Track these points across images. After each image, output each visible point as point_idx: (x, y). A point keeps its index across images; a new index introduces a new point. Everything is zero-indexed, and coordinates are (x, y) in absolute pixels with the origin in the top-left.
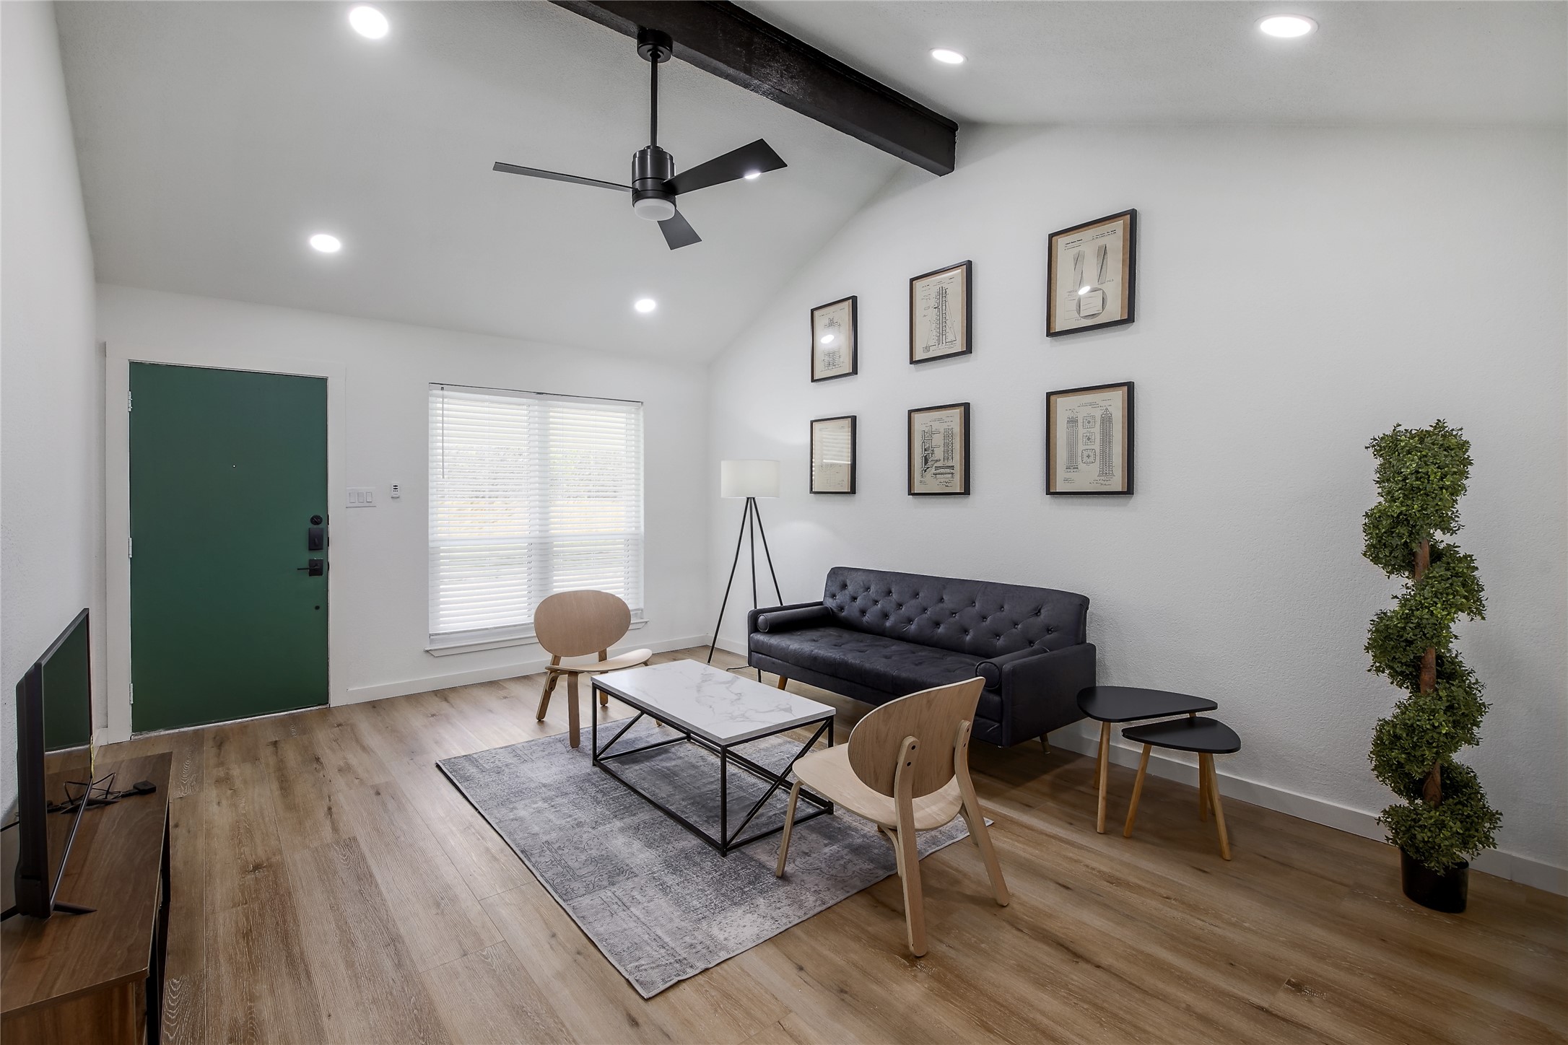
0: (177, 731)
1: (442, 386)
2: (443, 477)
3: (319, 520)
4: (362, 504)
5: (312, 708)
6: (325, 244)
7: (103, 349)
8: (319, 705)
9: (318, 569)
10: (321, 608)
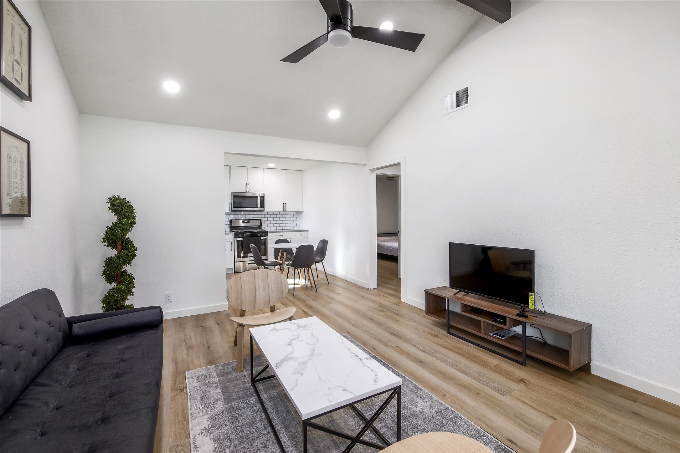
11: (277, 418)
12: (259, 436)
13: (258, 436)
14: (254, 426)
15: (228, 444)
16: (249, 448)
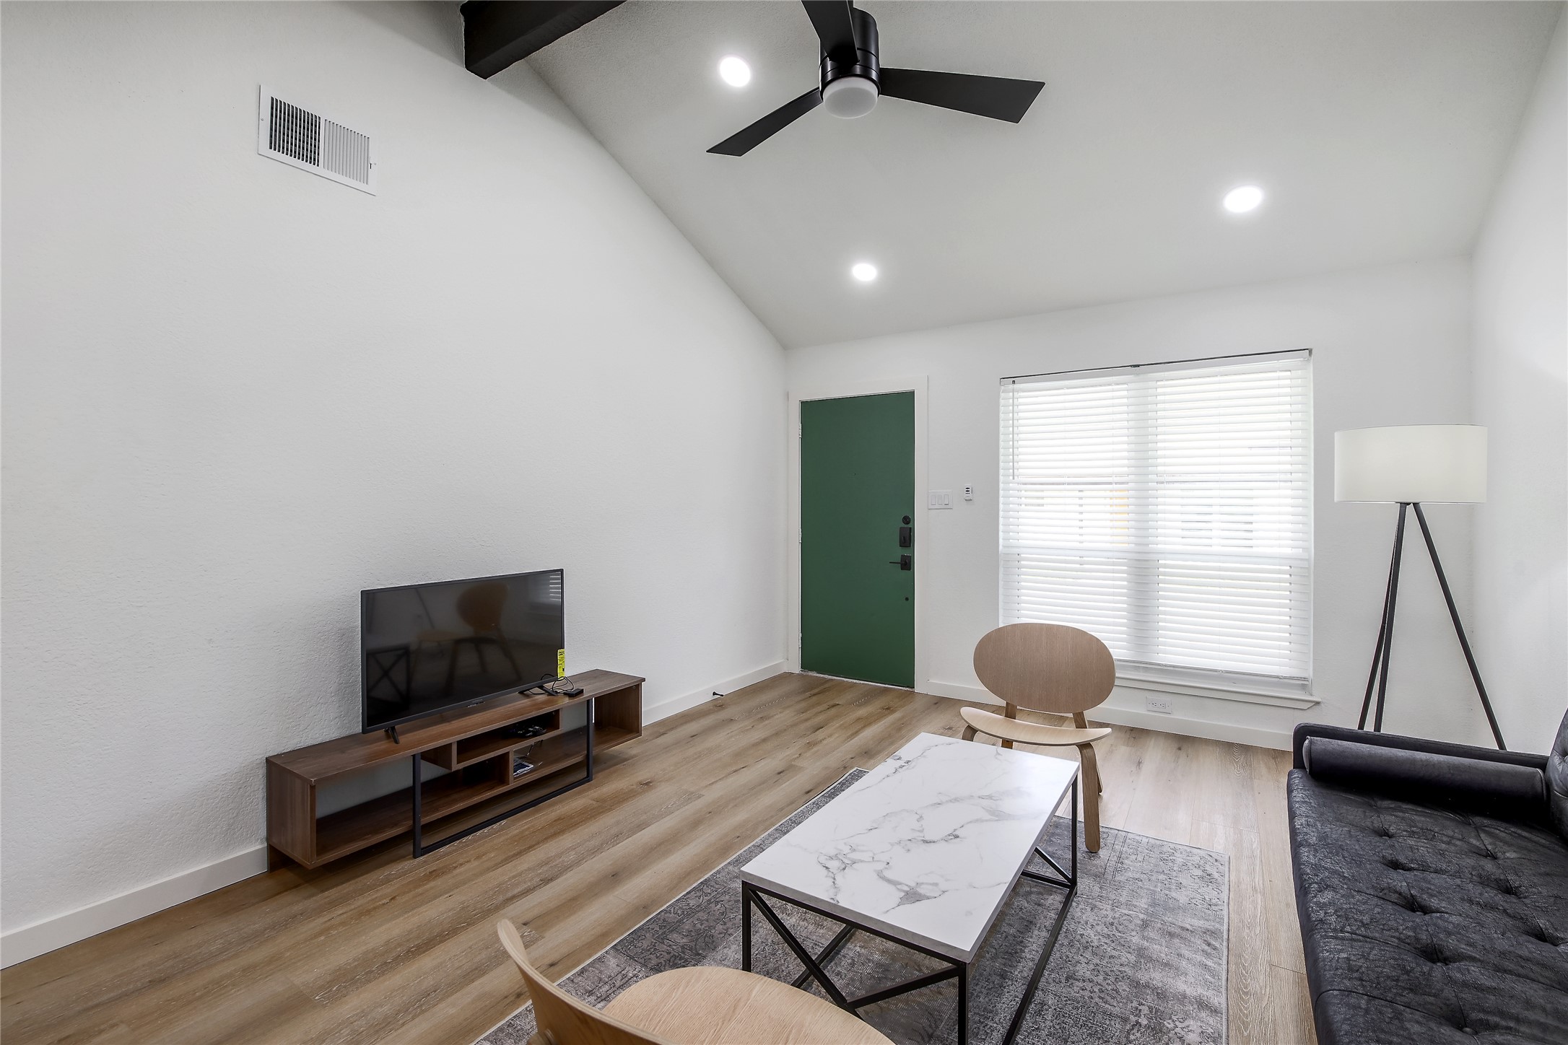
0: (822, 676)
1: (1014, 379)
2: (1013, 478)
3: (908, 520)
4: (941, 507)
5: (902, 688)
6: (864, 272)
7: (787, 396)
8: (908, 687)
9: (907, 564)
10: (910, 599)
11: (1002, 1006)
12: (1066, 1001)
13: (1069, 1002)
14: (1060, 1028)
15: (1136, 1034)
16: (1100, 997)
